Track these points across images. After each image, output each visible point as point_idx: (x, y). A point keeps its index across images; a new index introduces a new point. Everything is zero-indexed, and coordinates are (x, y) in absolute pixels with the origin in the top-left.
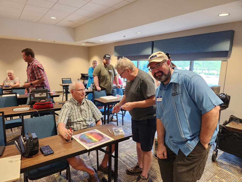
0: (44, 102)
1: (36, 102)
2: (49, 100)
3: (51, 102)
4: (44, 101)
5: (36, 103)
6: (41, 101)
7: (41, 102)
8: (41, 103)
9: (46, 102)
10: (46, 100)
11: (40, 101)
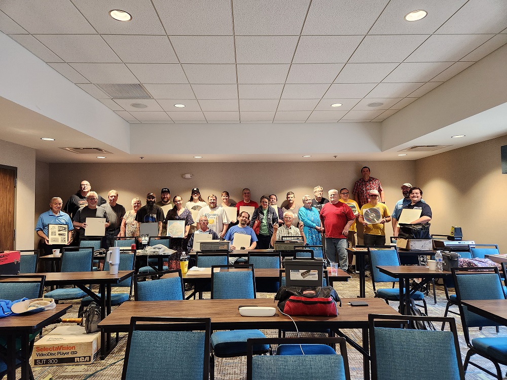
0: (312, 297)
1: (293, 294)
2: (325, 292)
3: (331, 299)
4: (313, 292)
5: (291, 298)
6: (304, 292)
7: (305, 296)
8: (303, 299)
9: (316, 296)
10: (317, 292)
11: (302, 291)
